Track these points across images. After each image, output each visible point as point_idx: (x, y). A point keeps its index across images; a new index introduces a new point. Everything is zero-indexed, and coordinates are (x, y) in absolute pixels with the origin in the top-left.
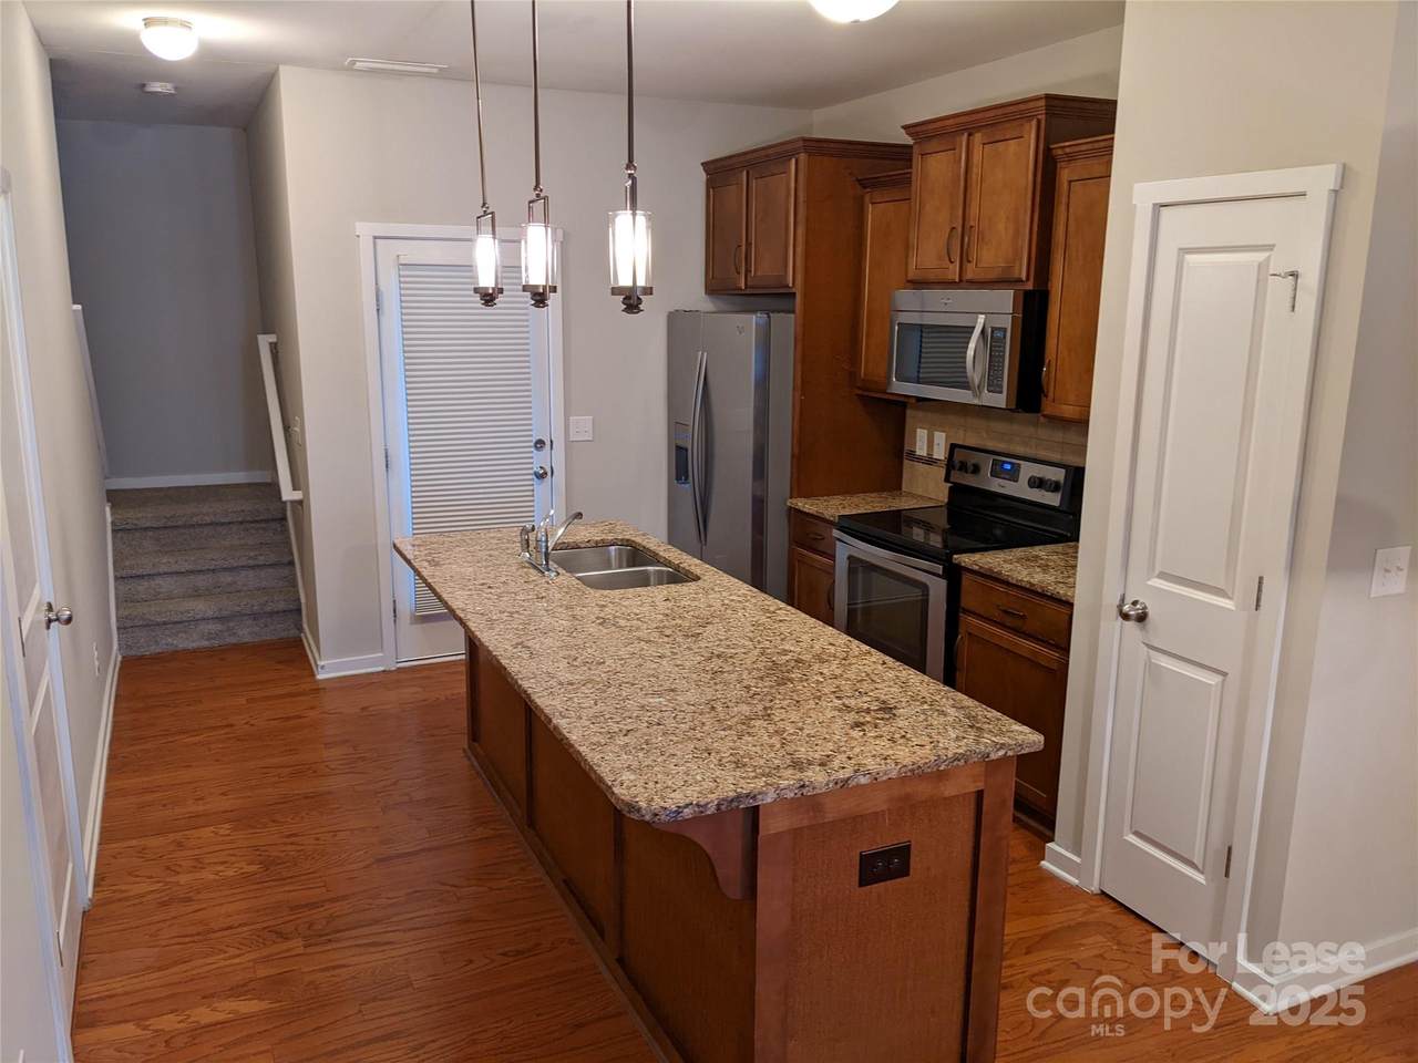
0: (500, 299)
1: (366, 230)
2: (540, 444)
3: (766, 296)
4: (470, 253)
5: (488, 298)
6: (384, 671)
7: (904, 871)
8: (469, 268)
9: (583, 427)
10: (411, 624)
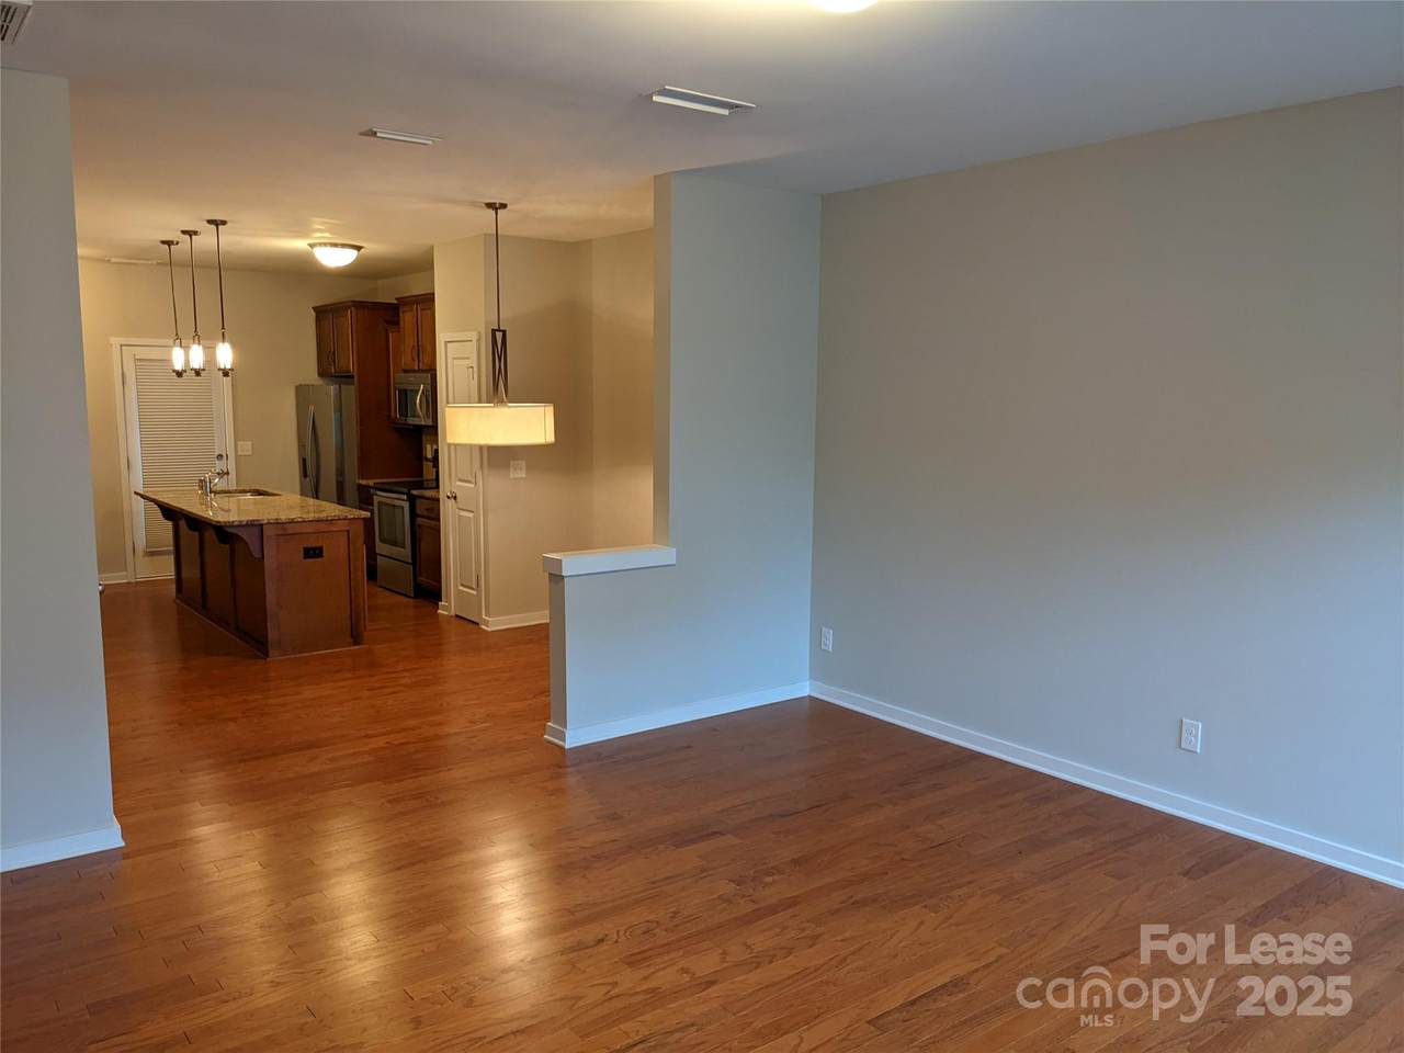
0: (184, 374)
1: (115, 341)
2: (220, 457)
3: (343, 378)
4: (170, 353)
5: (179, 374)
6: (128, 583)
7: (321, 555)
8: (168, 361)
9: (246, 447)
10: (144, 556)
